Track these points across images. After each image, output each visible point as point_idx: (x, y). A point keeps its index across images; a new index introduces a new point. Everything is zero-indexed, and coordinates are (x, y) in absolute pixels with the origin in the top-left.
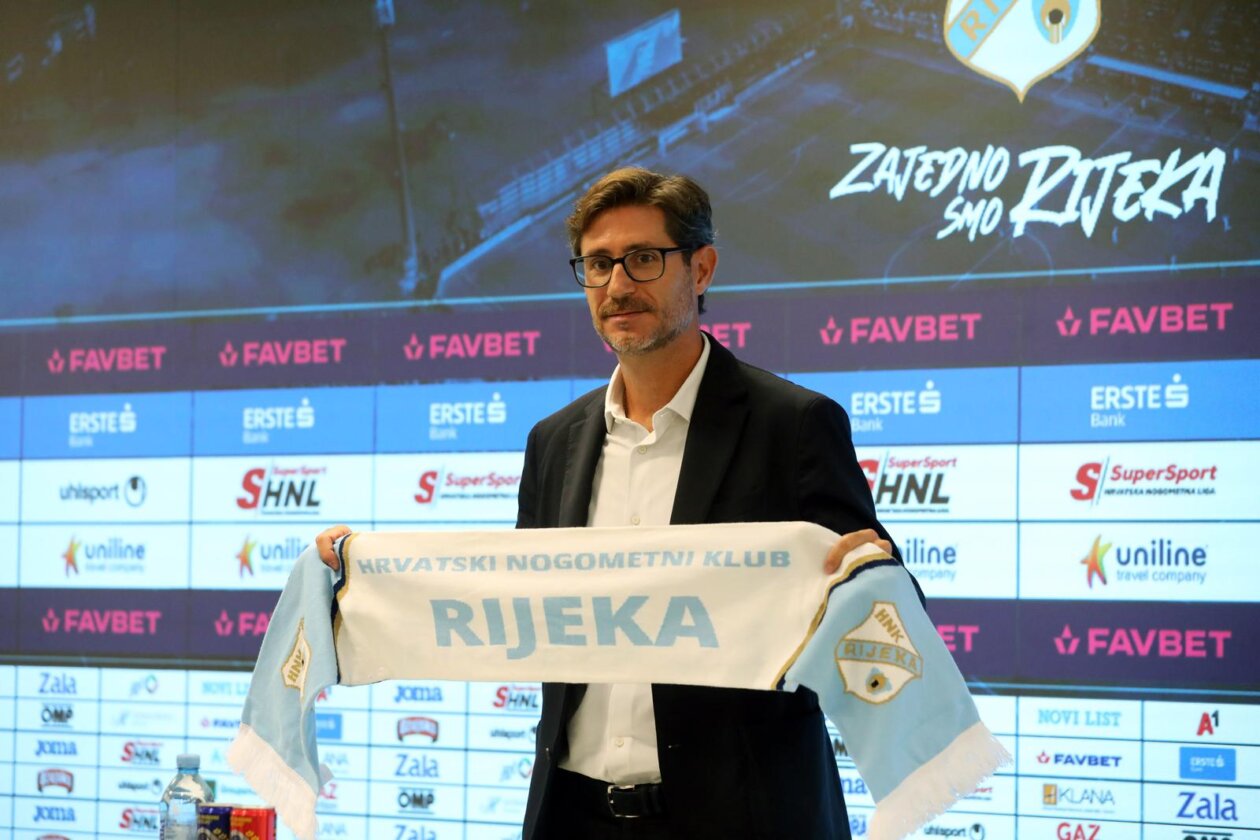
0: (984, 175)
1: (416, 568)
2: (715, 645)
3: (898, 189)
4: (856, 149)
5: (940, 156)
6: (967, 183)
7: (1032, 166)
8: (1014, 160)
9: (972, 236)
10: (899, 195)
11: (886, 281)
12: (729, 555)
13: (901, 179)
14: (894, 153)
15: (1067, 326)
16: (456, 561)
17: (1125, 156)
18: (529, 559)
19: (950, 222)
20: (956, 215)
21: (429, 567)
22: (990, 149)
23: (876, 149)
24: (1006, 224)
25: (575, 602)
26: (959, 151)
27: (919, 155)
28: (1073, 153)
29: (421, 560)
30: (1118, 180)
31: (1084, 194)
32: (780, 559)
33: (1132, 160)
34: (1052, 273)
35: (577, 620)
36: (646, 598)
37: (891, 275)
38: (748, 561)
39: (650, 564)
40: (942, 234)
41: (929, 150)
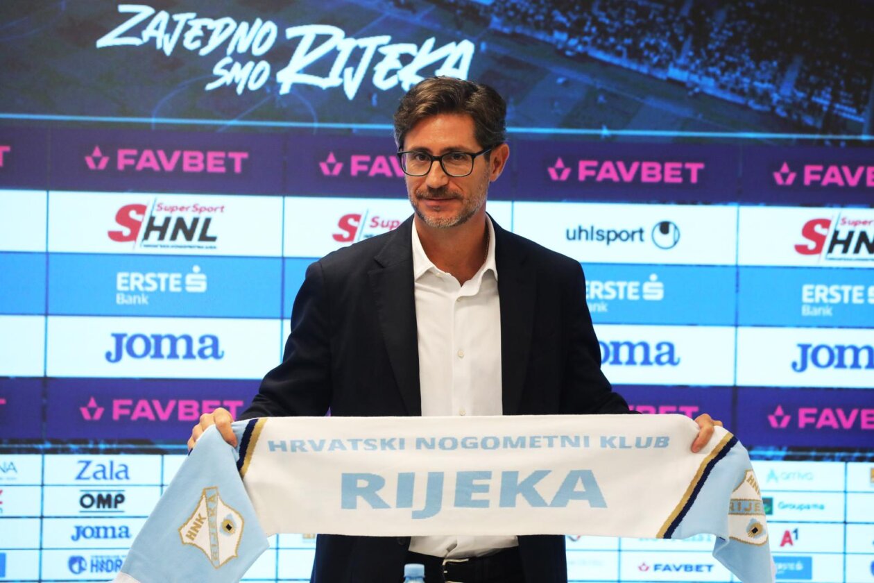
0: (253, 41)
1: (332, 448)
2: (604, 505)
3: (167, 45)
4: (123, 8)
5: (210, 23)
6: (236, 47)
7: (298, 40)
8: (281, 33)
9: (240, 90)
10: (168, 50)
11: (153, 120)
12: (623, 440)
13: (170, 38)
14: (163, 17)
15: (330, 166)
16: (367, 442)
17: (386, 39)
18: (437, 441)
19: (218, 77)
20: (224, 72)
21: (342, 447)
22: (258, 22)
23: (145, 11)
24: (272, 83)
25: (487, 475)
26: (228, 20)
27: (188, 20)
28: (337, 33)
29: (334, 441)
30: (378, 57)
31: (347, 65)
32: (663, 442)
33: (391, 43)
34: (316, 125)
35: (485, 489)
36: (549, 471)
37: (157, 116)
38: (638, 445)
39: (551, 445)
40: (210, 87)
41: (198, 17)
